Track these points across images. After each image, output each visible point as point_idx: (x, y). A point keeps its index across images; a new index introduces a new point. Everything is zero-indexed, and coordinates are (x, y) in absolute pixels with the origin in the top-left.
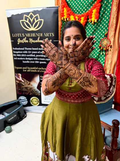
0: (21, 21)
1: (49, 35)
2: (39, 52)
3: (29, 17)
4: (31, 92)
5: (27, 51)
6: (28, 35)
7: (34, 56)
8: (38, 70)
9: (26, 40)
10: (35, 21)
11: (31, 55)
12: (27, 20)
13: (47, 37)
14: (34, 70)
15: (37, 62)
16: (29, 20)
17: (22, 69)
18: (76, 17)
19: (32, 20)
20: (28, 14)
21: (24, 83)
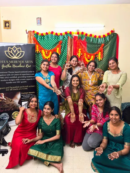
0: (5, 51)
1: (29, 62)
2: (21, 75)
3: (12, 49)
4: (13, 108)
5: (10, 74)
6: (12, 62)
7: (16, 77)
8: (19, 88)
9: (10, 65)
10: (17, 52)
11: (14, 77)
12: (11, 51)
13: (27, 64)
14: (16, 88)
15: (19, 82)
16: (13, 51)
17: (5, 89)
18: (46, 51)
19: (15, 52)
20: (12, 47)
21: (6, 101)
